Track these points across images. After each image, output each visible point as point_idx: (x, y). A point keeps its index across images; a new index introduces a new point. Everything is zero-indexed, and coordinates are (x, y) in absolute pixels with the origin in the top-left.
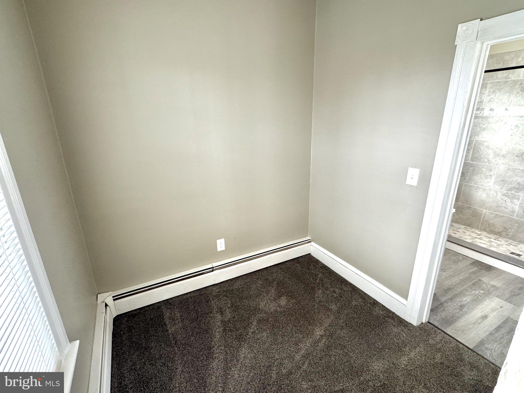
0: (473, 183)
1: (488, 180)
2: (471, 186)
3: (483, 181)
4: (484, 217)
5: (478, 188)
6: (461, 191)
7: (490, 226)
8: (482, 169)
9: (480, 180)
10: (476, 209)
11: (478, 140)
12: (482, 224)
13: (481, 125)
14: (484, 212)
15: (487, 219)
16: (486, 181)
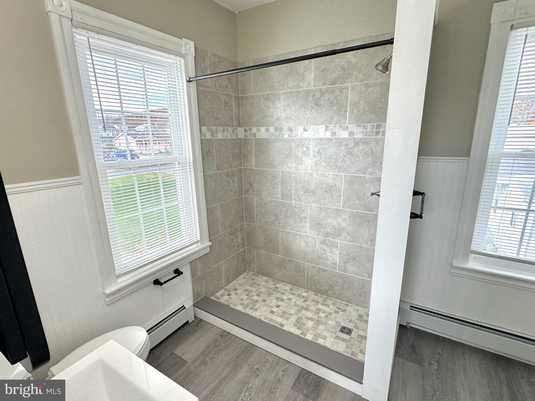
0: (289, 228)
1: (303, 223)
2: (288, 233)
3: (299, 225)
4: (308, 273)
5: (296, 234)
6: (279, 240)
7: (316, 283)
8: (295, 210)
9: (295, 225)
10: (297, 262)
11: (284, 171)
12: (307, 282)
13: (284, 151)
14: (306, 266)
15: (311, 275)
16: (301, 225)
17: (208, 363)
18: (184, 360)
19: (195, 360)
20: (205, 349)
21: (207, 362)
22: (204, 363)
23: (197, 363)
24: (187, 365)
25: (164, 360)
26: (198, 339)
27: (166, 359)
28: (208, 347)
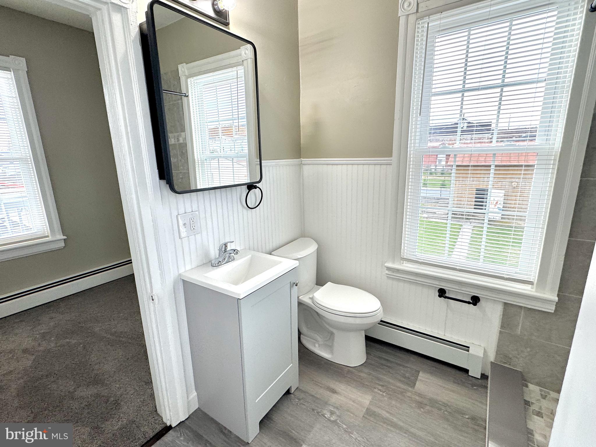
17: (422, 410)
18: (415, 384)
19: (420, 395)
20: (440, 401)
21: (422, 408)
22: (420, 405)
23: (417, 398)
24: (410, 389)
25: (407, 367)
26: (453, 391)
27: (409, 368)
28: (445, 405)
